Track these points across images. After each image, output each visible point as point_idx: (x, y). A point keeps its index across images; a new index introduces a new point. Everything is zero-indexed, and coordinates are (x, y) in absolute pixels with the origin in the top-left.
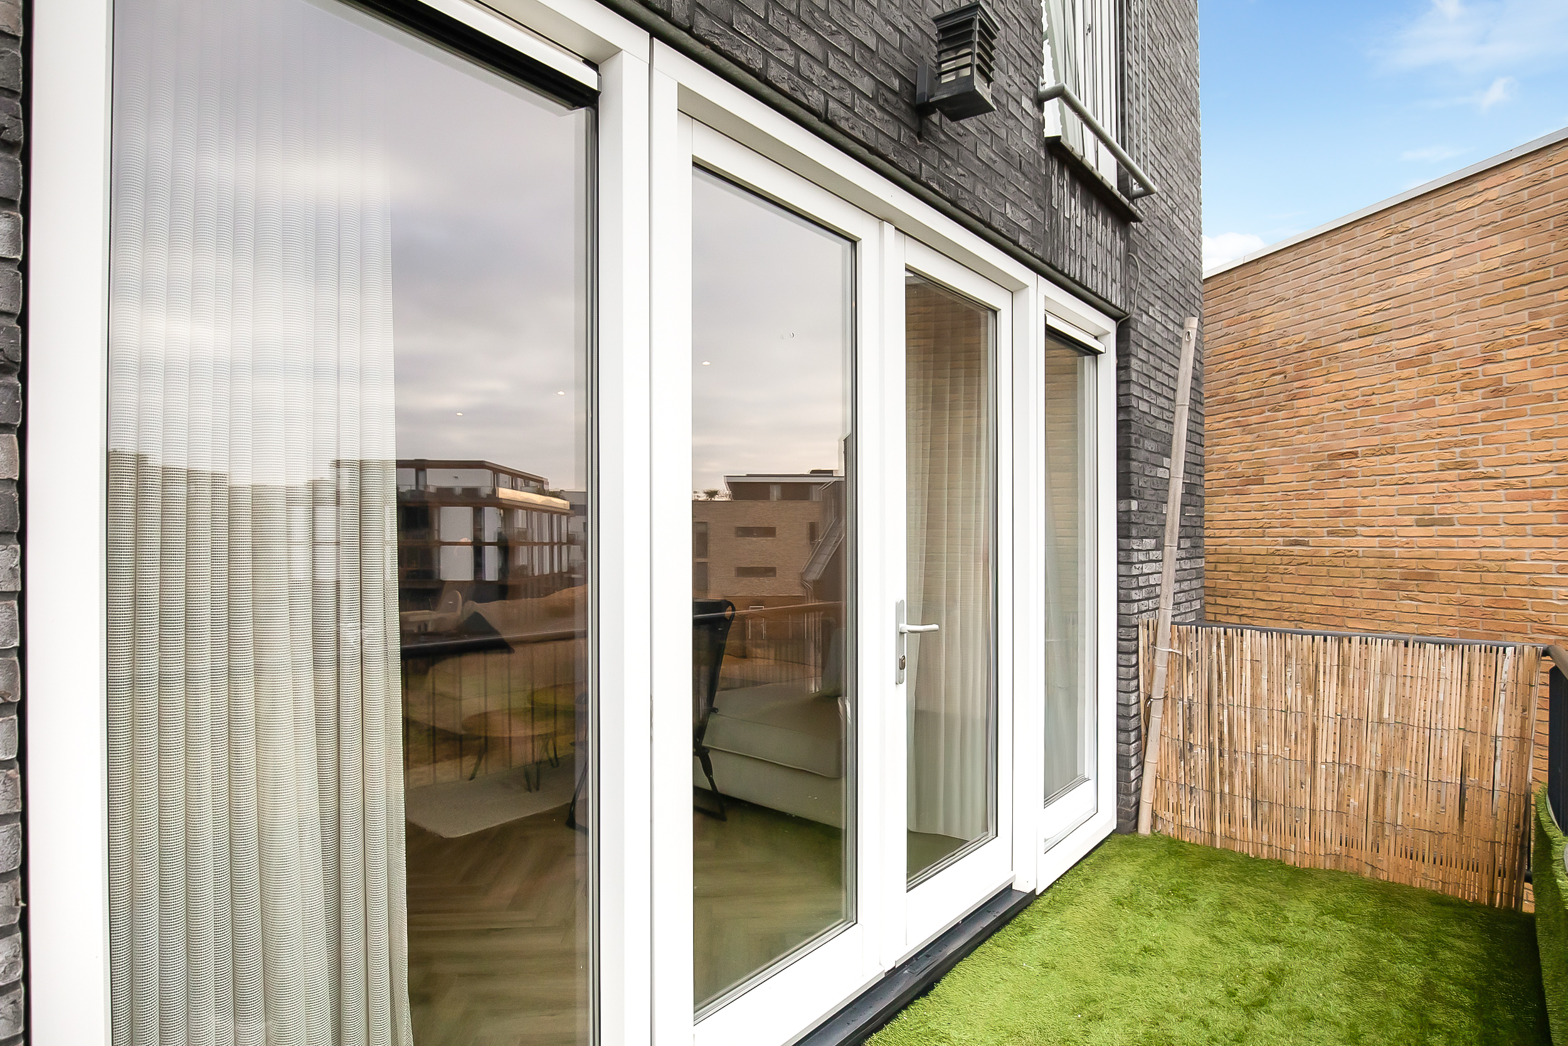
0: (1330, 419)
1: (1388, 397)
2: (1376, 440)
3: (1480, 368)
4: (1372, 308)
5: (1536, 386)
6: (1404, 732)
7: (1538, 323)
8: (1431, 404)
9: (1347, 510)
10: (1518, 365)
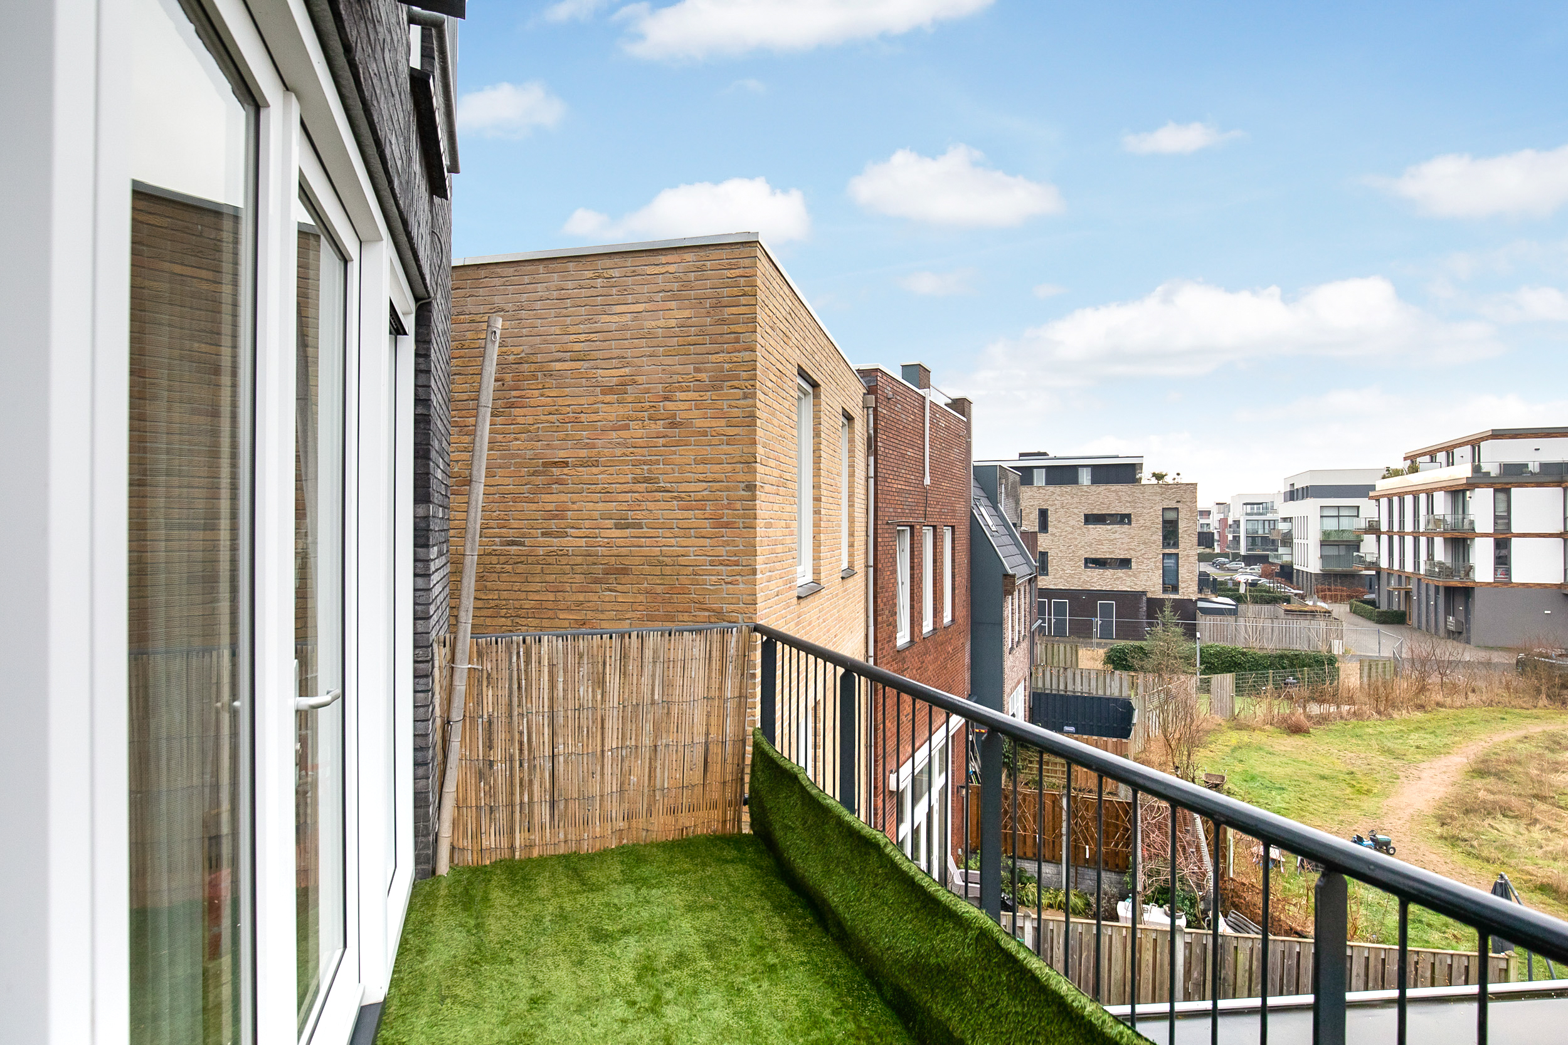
0: (545, 430)
1: (594, 417)
2: (583, 453)
3: (661, 404)
4: (582, 337)
5: (698, 423)
6: (668, 708)
7: (700, 376)
8: (626, 428)
9: (559, 513)
10: (686, 405)
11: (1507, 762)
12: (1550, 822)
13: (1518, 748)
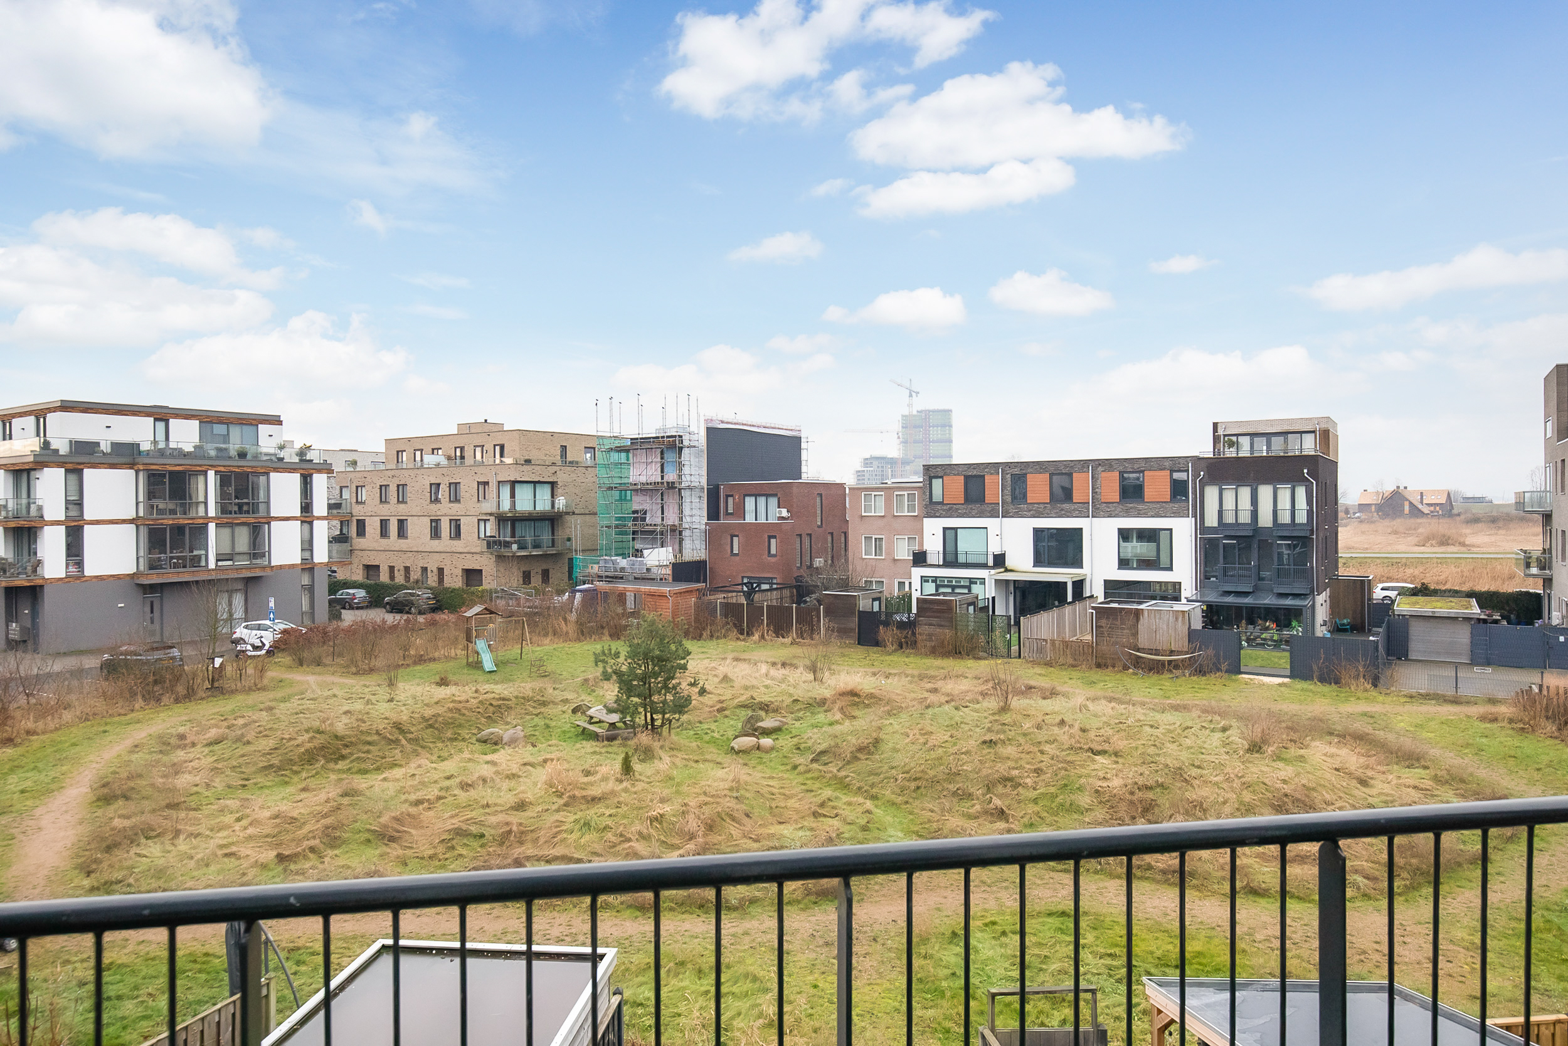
11: (128, 778)
12: (191, 829)
13: (133, 759)
